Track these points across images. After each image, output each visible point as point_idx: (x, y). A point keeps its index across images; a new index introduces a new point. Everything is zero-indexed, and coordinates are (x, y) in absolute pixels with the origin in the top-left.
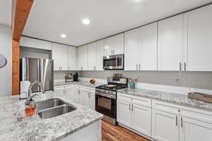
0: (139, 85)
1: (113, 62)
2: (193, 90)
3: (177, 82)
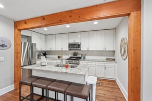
0: (87, 57)
1: (74, 46)
2: (107, 57)
3: (102, 55)
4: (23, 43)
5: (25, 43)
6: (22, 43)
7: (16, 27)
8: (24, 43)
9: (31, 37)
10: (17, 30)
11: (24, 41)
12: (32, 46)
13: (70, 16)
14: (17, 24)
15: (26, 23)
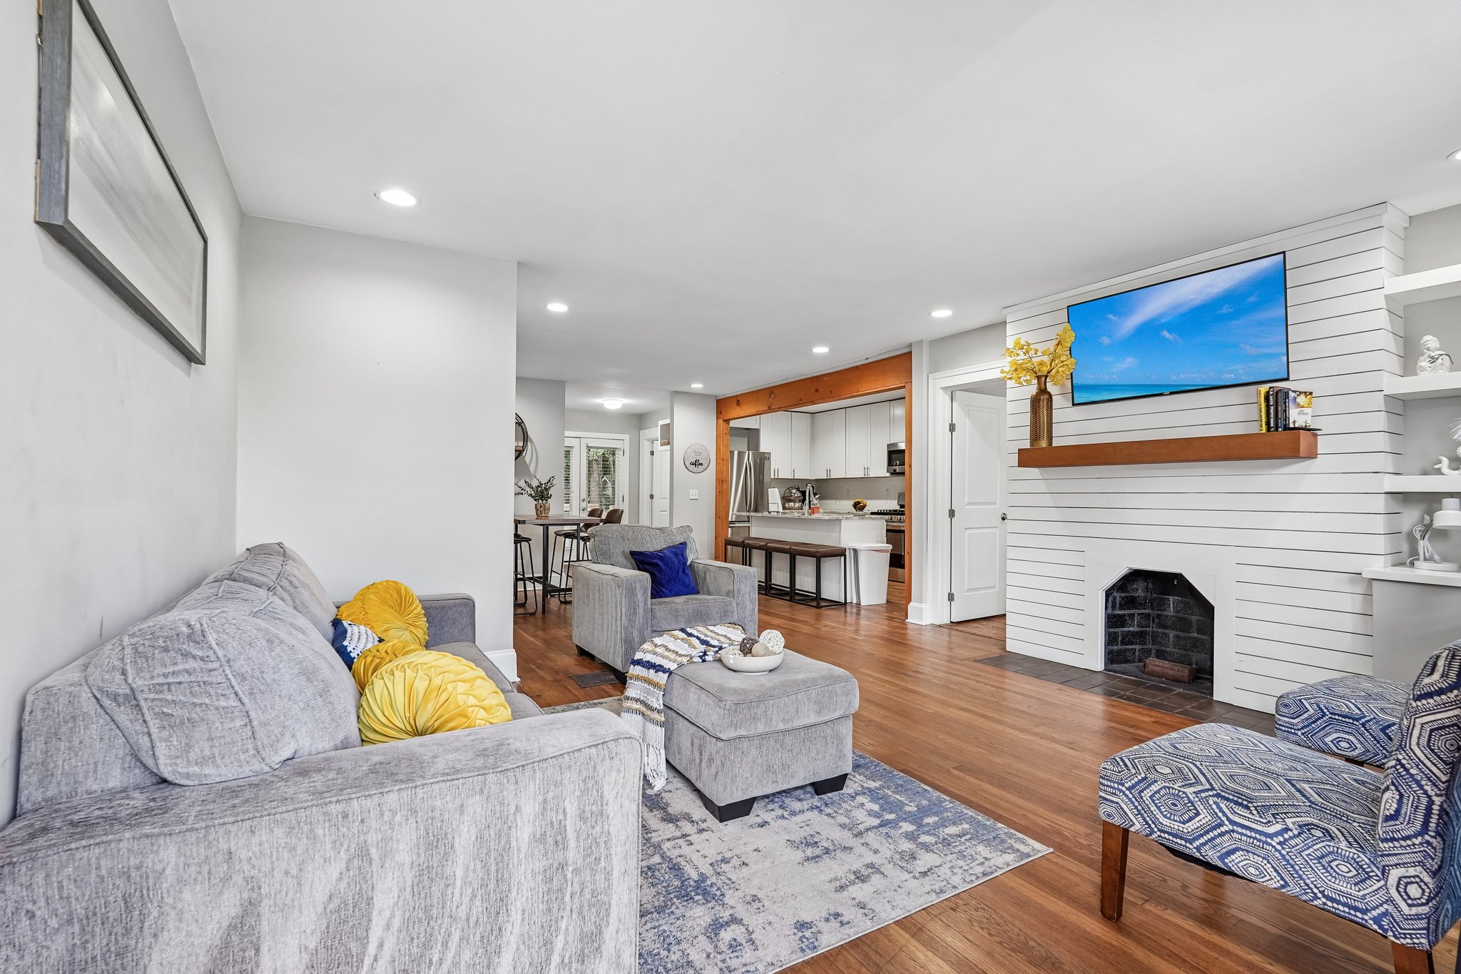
4: (736, 453)
5: (741, 454)
6: (732, 453)
7: (719, 413)
8: (739, 453)
9: (757, 431)
10: (721, 421)
11: (740, 445)
12: (762, 461)
13: (817, 390)
14: (723, 406)
15: (738, 403)
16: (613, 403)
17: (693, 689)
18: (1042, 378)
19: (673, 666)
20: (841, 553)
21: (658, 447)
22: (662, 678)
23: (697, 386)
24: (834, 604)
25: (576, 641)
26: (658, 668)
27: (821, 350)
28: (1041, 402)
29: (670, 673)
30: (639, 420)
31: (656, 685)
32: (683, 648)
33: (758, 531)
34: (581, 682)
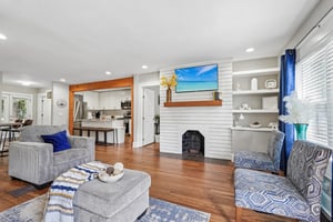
7: (70, 89)
8: (76, 102)
9: (83, 96)
10: (71, 92)
11: (77, 100)
15: (77, 87)
16: (27, 83)
17: (90, 197)
18: (169, 86)
19: (76, 187)
20: (112, 130)
21: (45, 99)
22: (72, 193)
23: (63, 80)
24: (111, 144)
25: (11, 174)
26: (69, 189)
27: (108, 73)
28: (169, 91)
29: (75, 190)
30: (37, 90)
31: (68, 197)
32: (79, 177)
33: (84, 125)
34: (15, 194)
